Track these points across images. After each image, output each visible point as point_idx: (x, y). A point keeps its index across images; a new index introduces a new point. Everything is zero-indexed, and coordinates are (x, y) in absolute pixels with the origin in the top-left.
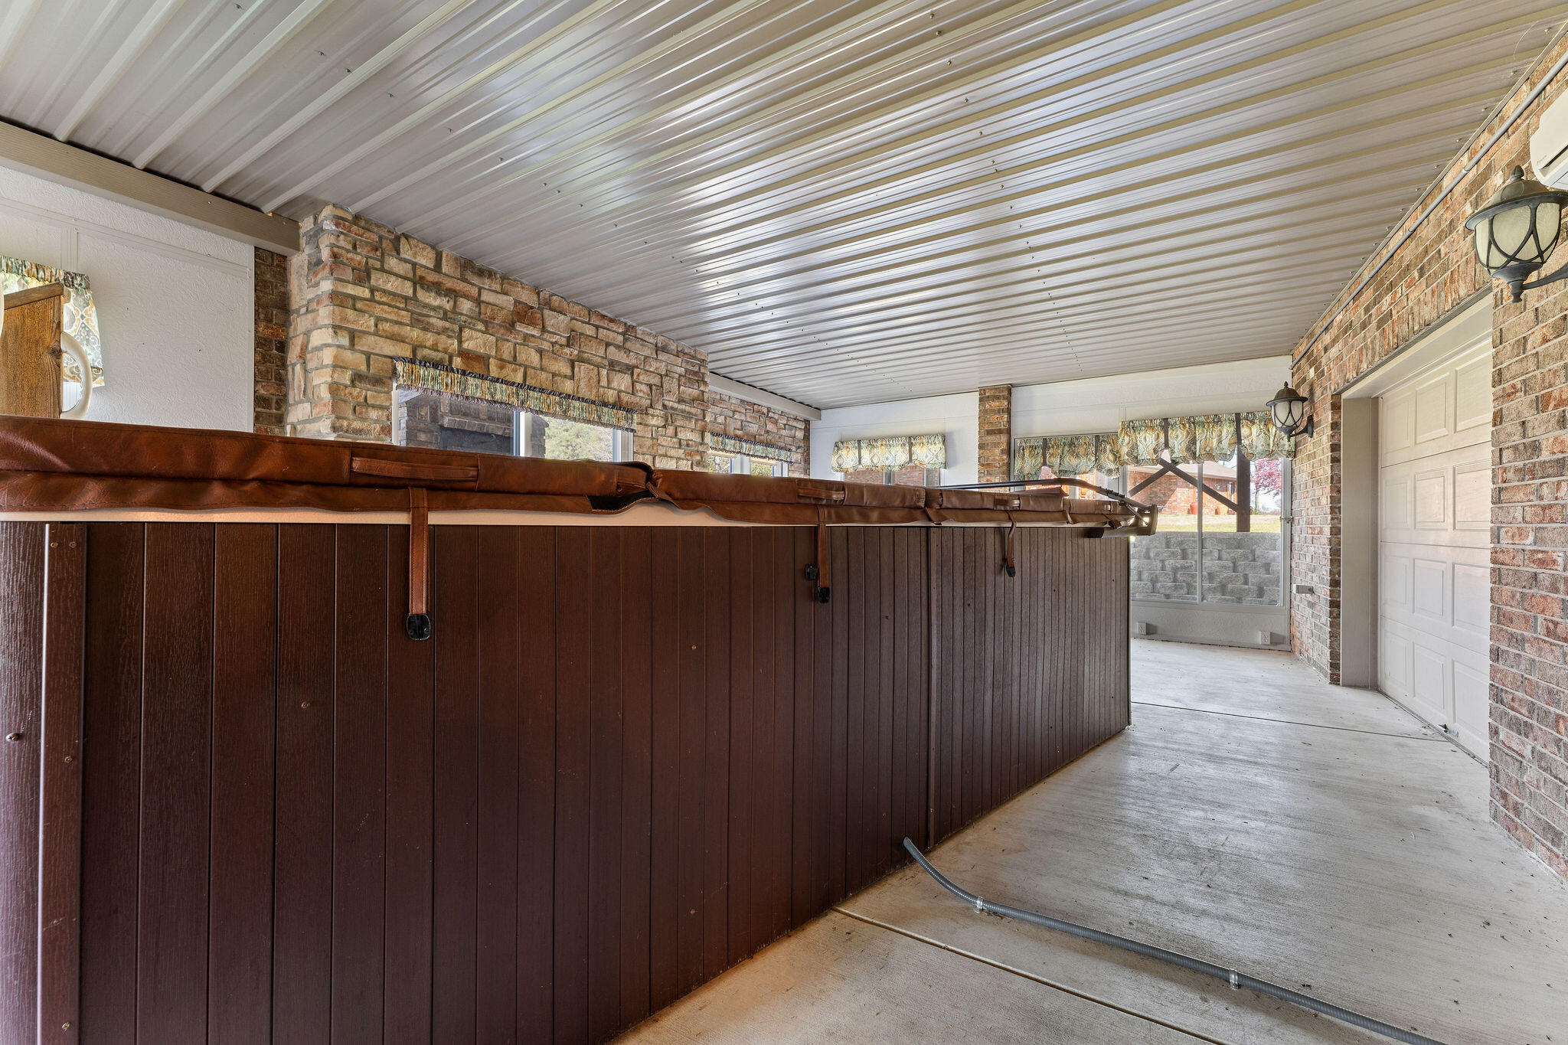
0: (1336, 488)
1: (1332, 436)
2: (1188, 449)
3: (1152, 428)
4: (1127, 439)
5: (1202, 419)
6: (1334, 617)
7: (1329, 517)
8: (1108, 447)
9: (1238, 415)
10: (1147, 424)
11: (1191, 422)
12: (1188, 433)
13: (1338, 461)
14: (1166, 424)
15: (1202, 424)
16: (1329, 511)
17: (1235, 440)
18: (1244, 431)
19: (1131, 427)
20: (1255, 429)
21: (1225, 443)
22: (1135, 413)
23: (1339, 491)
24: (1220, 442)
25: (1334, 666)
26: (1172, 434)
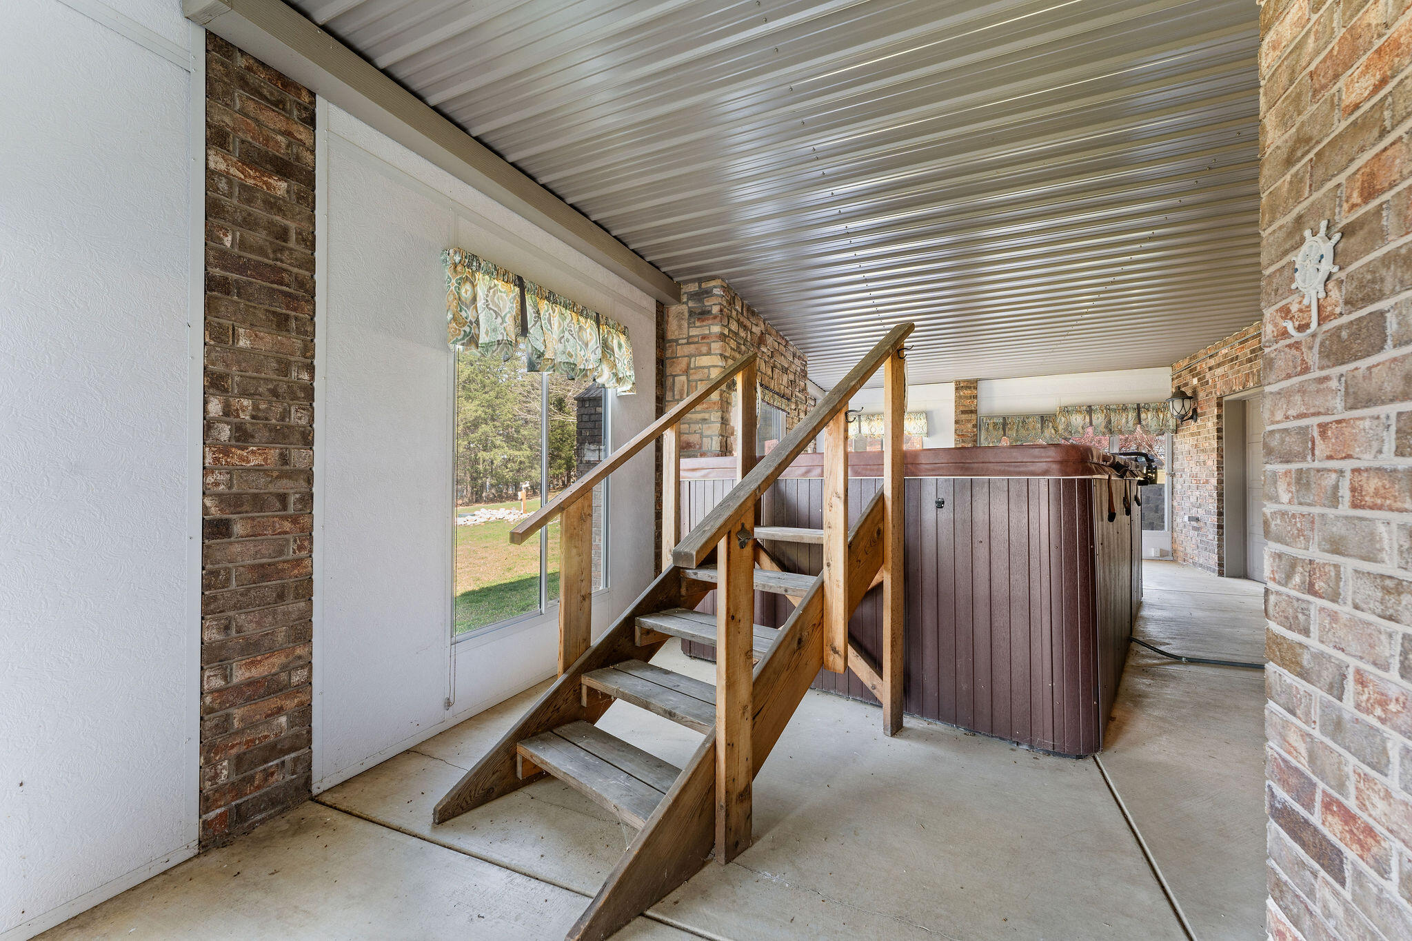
0: (1220, 456)
1: (1218, 423)
2: (1106, 427)
3: (1080, 412)
4: (1063, 419)
5: (1115, 407)
6: (1220, 535)
7: (1216, 473)
8: (1051, 424)
9: (1138, 405)
10: (1077, 409)
11: (1108, 409)
12: (1106, 416)
13: (1222, 438)
14: (1090, 410)
15: (1115, 410)
16: (1216, 469)
17: (1137, 421)
18: (1143, 416)
19: (1066, 410)
20: (1150, 415)
21: (1131, 423)
22: (1068, 400)
23: (1222, 457)
24: (1127, 422)
25: (1221, 565)
26: (1094, 417)
